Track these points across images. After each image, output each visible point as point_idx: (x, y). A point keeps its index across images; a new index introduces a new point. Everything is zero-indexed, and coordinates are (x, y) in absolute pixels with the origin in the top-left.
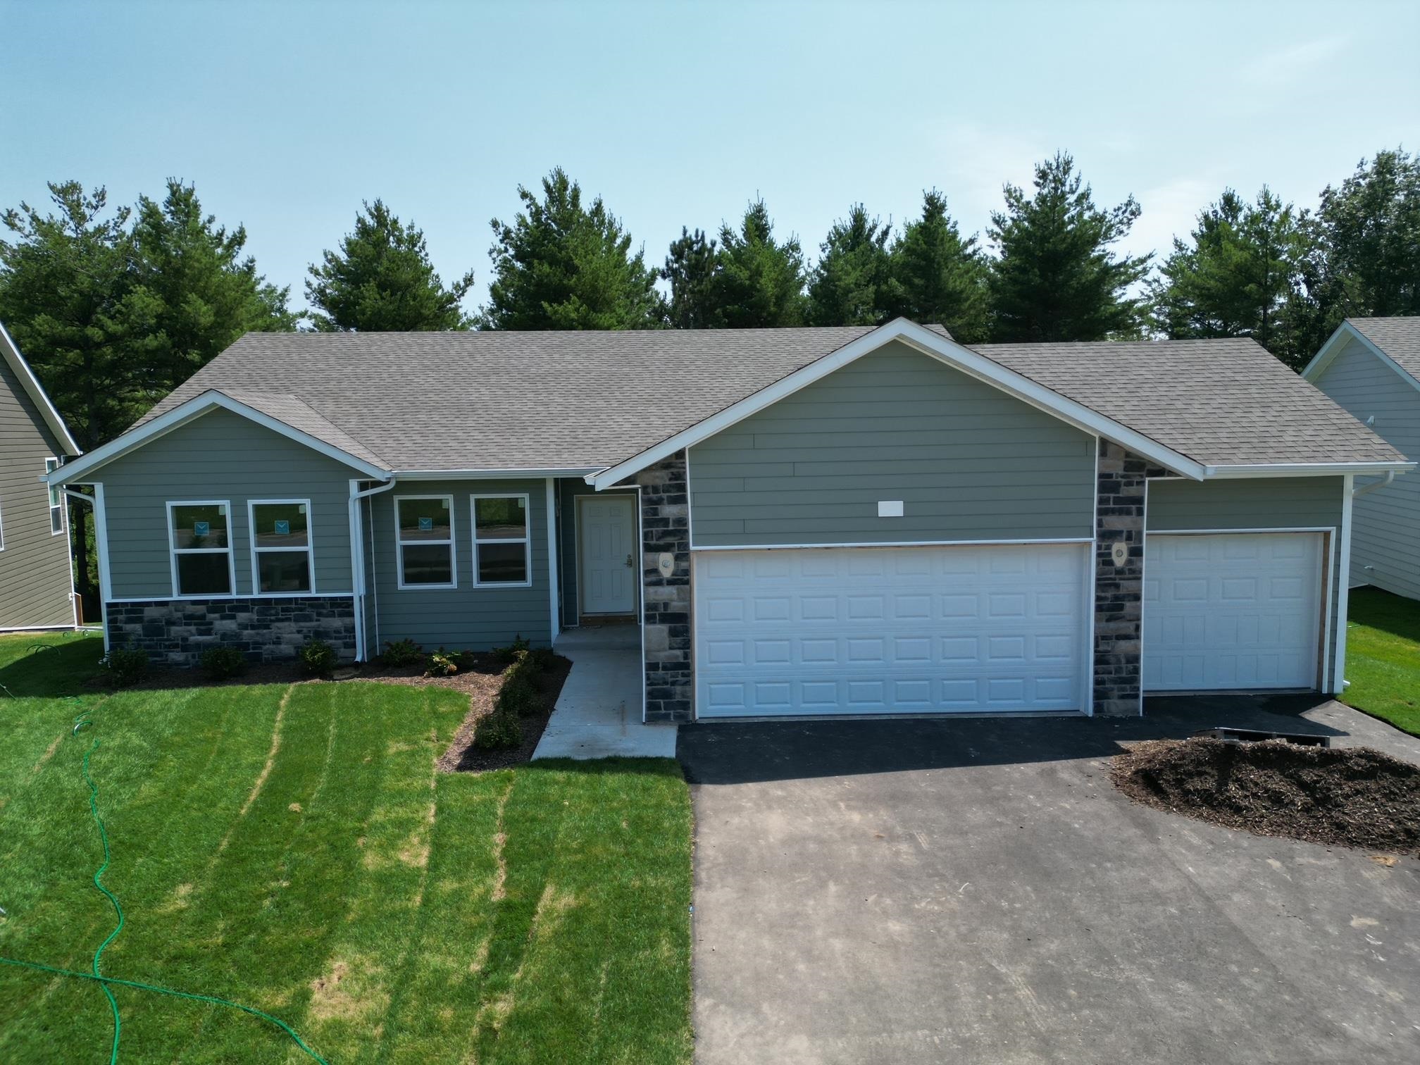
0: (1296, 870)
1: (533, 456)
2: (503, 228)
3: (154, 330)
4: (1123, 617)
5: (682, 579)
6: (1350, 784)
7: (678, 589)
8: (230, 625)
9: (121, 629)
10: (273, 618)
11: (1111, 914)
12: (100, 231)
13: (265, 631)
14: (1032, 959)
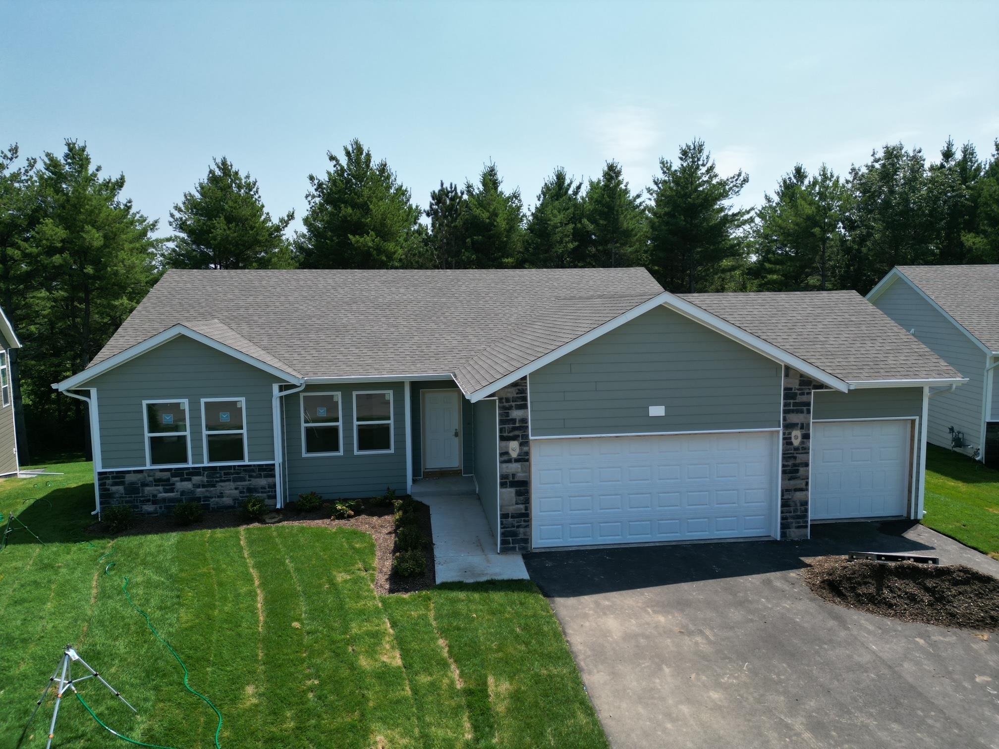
0: (934, 645)
1: (397, 366)
2: (317, 181)
3: (60, 251)
4: (799, 477)
5: (524, 458)
6: (955, 588)
7: (522, 465)
8: (187, 485)
9: (109, 490)
10: (218, 479)
11: (838, 680)
12: (15, 177)
13: (212, 489)
14: (804, 713)
